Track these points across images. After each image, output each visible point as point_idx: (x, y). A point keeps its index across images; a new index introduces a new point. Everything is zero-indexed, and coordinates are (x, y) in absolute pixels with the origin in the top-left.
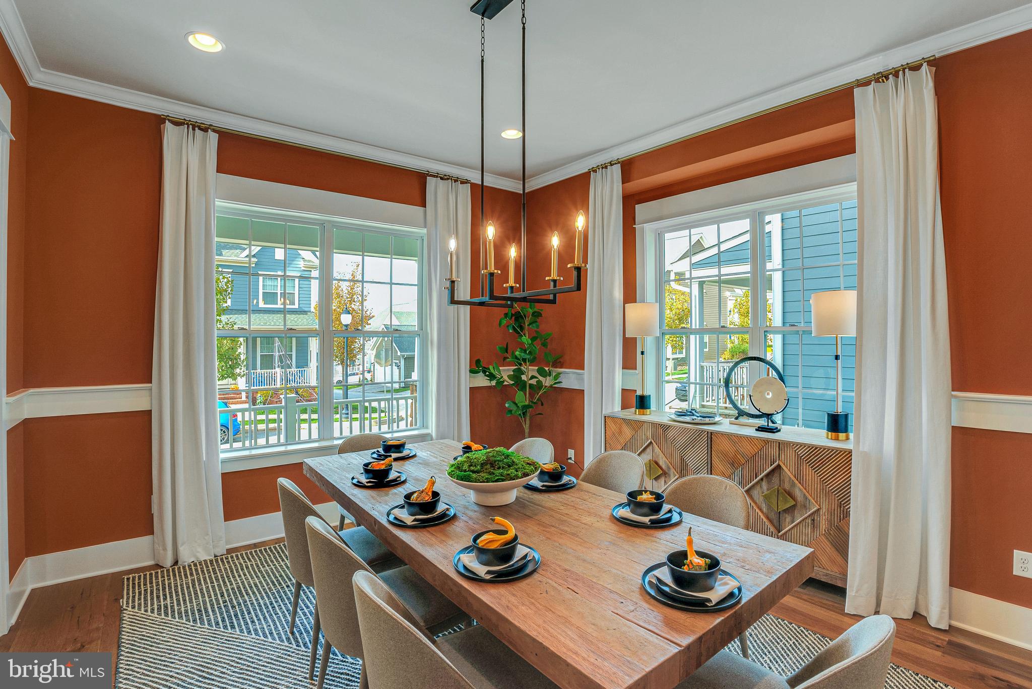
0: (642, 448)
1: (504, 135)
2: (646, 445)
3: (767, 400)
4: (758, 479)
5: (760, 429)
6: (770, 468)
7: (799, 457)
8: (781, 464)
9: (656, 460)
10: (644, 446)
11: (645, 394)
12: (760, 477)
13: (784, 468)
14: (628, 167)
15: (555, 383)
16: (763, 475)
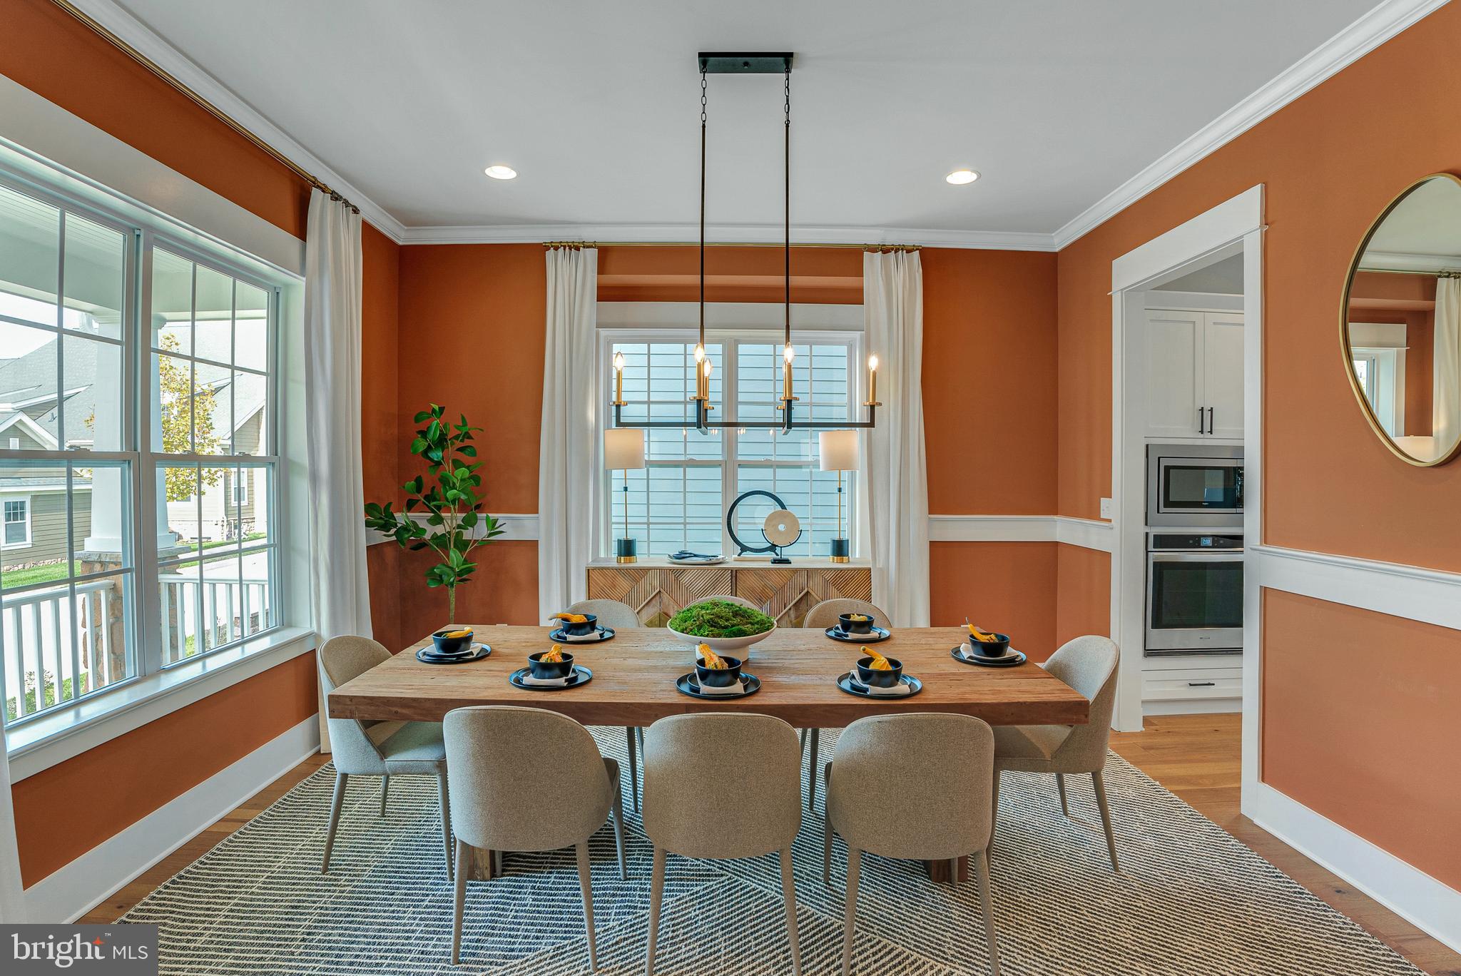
0: (646, 601)
1: (488, 172)
2: (651, 596)
3: (780, 533)
4: (787, 609)
5: (775, 561)
6: (799, 596)
7: (826, 581)
8: (810, 590)
9: (665, 611)
10: (649, 599)
11: (630, 538)
12: (788, 608)
13: (813, 593)
14: (606, 253)
15: (490, 535)
16: (791, 604)
